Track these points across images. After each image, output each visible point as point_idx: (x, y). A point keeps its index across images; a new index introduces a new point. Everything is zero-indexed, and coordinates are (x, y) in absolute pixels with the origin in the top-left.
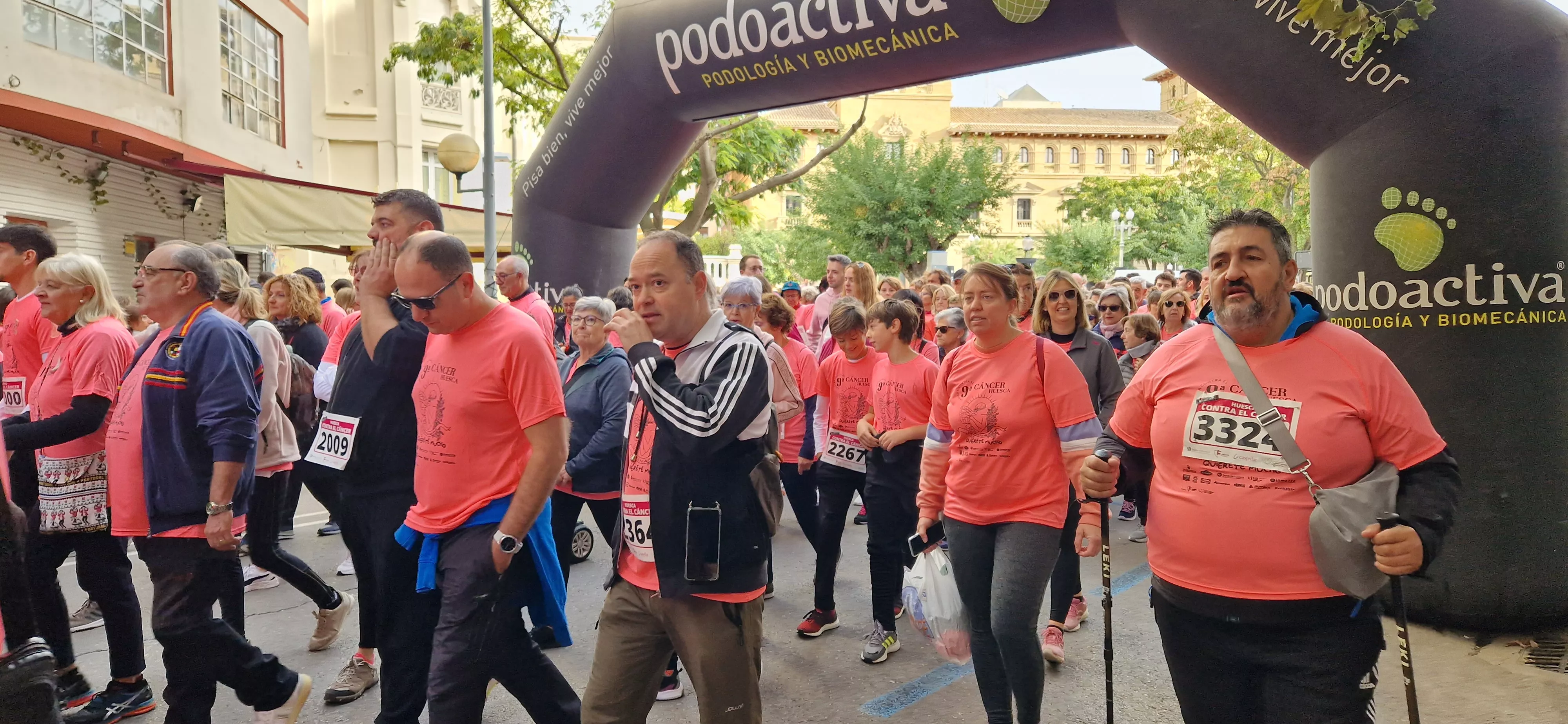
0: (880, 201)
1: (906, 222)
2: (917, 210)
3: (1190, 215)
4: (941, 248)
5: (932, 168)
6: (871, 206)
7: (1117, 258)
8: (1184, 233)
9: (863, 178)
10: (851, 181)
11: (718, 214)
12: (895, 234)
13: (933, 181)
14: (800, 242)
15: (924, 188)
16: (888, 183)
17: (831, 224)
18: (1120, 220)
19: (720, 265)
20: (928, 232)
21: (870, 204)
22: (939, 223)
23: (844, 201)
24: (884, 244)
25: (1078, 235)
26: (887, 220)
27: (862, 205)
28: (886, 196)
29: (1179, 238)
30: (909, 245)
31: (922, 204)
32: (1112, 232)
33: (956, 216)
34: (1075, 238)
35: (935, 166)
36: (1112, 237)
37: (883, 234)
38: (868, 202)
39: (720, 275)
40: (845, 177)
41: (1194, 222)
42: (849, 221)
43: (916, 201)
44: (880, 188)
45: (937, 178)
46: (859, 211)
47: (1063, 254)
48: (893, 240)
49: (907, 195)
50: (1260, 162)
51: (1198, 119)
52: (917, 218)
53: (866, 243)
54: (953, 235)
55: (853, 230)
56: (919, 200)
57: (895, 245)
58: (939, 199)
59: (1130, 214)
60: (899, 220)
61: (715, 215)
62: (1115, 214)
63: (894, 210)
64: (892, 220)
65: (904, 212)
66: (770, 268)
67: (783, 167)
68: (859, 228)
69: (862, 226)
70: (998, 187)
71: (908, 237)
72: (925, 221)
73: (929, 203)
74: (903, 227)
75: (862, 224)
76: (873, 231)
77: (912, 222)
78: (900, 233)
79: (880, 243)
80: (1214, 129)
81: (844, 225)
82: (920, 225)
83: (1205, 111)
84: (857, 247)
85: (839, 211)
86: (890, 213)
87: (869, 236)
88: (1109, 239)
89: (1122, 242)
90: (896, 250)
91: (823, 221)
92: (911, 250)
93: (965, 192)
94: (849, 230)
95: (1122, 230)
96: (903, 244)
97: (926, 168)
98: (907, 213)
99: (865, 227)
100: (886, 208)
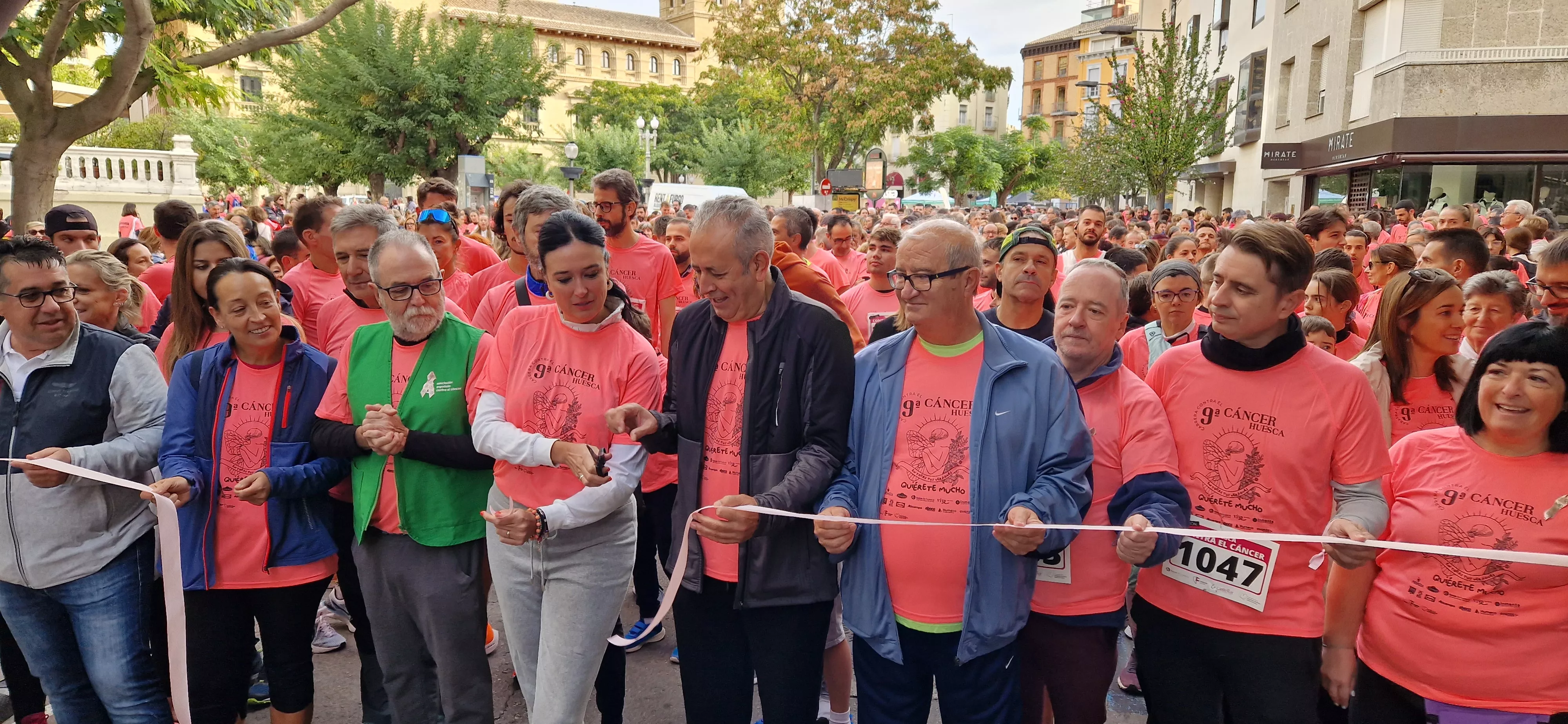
0: (394, 88)
1: (430, 117)
2: (444, 102)
3: (711, 126)
4: (473, 152)
5: (460, 51)
6: (381, 93)
7: (642, 169)
8: (705, 146)
9: (369, 55)
10: (352, 57)
11: (162, 86)
12: (413, 131)
13: (462, 67)
14: (275, 136)
15: (450, 76)
16: (404, 64)
17: (319, 113)
18: (643, 130)
19: (160, 164)
20: (458, 130)
21: (379, 90)
22: (469, 122)
23: (342, 82)
24: (400, 143)
25: (601, 142)
26: (402, 112)
27: (369, 91)
28: (401, 84)
29: (699, 150)
30: (433, 146)
31: (447, 95)
32: (637, 141)
33: (492, 114)
34: (599, 145)
35: (463, 49)
36: (635, 146)
37: (399, 131)
38: (377, 88)
39: (161, 178)
40: (343, 52)
41: (713, 134)
42: (349, 112)
43: (442, 91)
44: (391, 71)
45: (467, 64)
46: (364, 100)
47: (588, 163)
48: (411, 139)
49: (430, 82)
50: (791, 76)
51: (729, 25)
52: (444, 113)
53: (374, 142)
54: (488, 137)
55: (357, 124)
56: (446, 90)
57: (415, 145)
58: (472, 91)
59: (655, 123)
60: (420, 114)
61: (157, 87)
62: (640, 122)
63: (413, 100)
64: (412, 113)
65: (426, 105)
66: (227, 166)
67: (268, 21)
68: (365, 122)
69: (370, 119)
70: (538, 81)
71: (432, 137)
72: (454, 116)
73: (457, 95)
74: (426, 123)
75: (369, 116)
76: (384, 126)
77: (438, 117)
78: (422, 130)
79: (393, 142)
80: (755, 36)
81: (344, 115)
82: (450, 122)
83: (737, 17)
84: (364, 146)
85: (336, 98)
86: (407, 103)
87: (379, 132)
88: (634, 148)
89: (648, 152)
90: (417, 152)
91: (307, 110)
92: (436, 152)
93: (502, 85)
94: (350, 123)
95: (647, 140)
96: (425, 144)
97: (450, 50)
98: (429, 106)
99: (374, 121)
100: (402, 96)
